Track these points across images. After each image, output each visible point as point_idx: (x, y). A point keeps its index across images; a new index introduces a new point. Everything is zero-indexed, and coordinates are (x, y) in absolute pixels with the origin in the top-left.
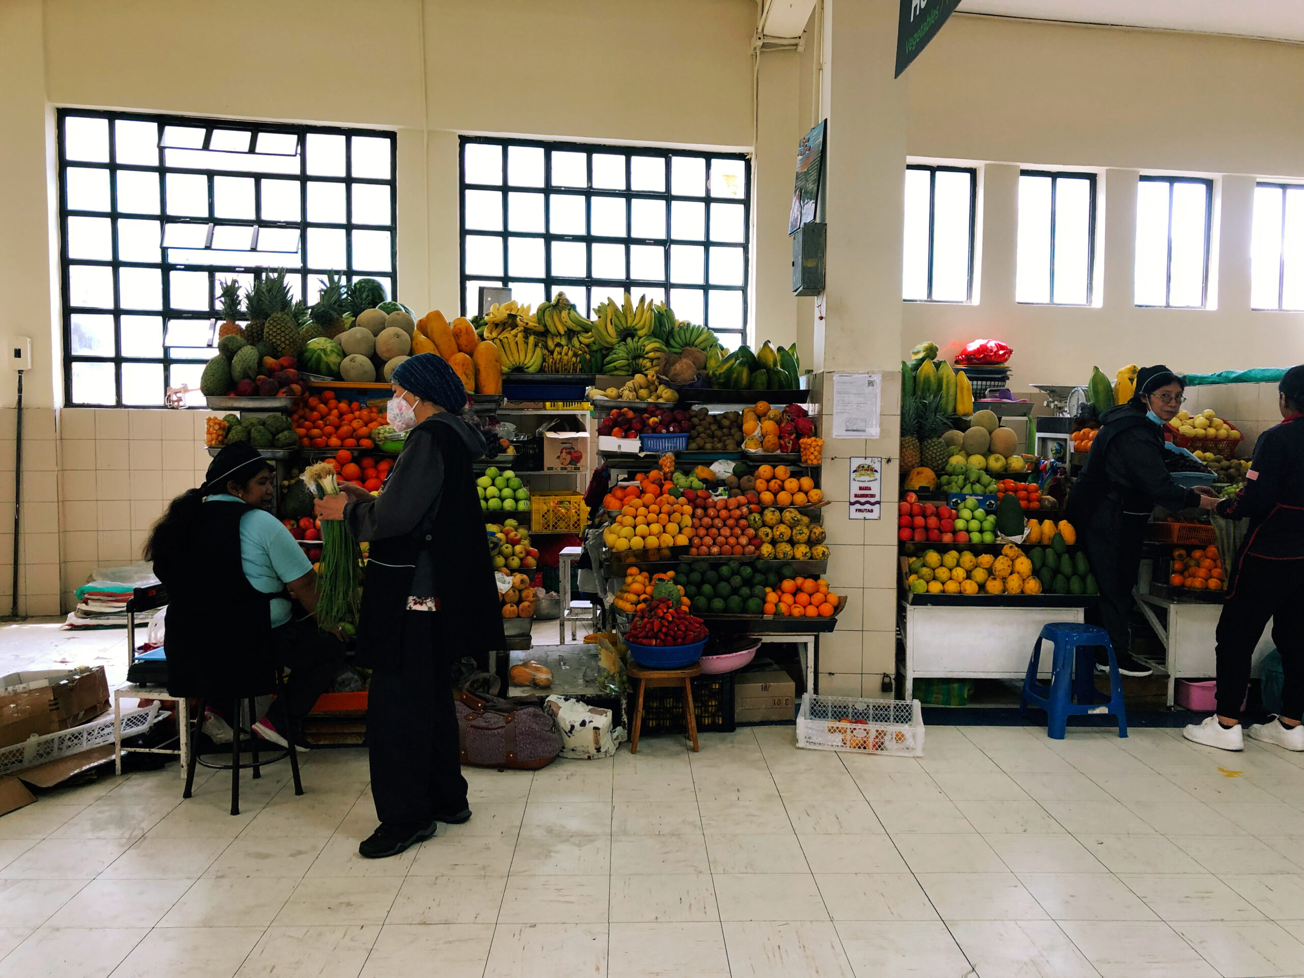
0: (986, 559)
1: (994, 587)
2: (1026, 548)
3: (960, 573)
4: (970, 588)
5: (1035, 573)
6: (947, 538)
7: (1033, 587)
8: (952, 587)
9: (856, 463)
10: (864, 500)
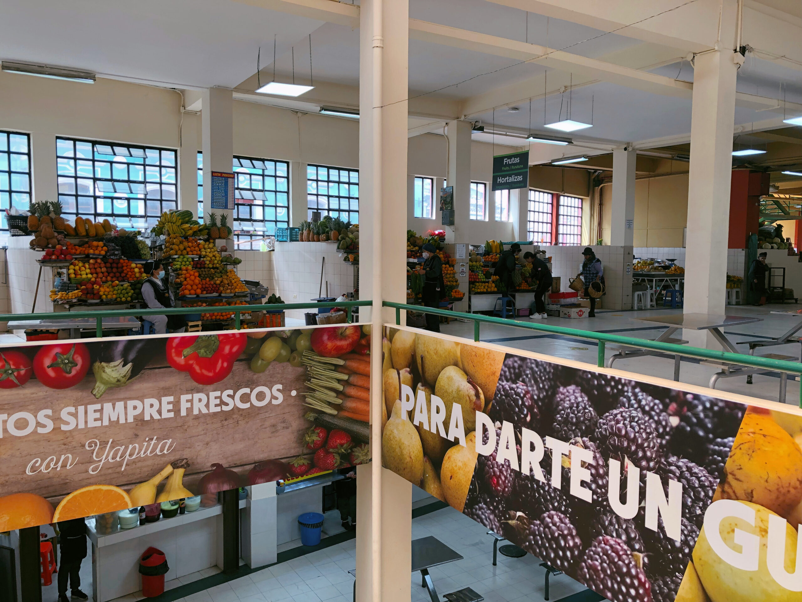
0: (487, 284)
1: (489, 290)
2: (493, 282)
3: (483, 287)
4: (485, 290)
5: (496, 287)
6: (478, 280)
7: (496, 289)
8: (482, 290)
9: (461, 264)
10: (463, 272)
